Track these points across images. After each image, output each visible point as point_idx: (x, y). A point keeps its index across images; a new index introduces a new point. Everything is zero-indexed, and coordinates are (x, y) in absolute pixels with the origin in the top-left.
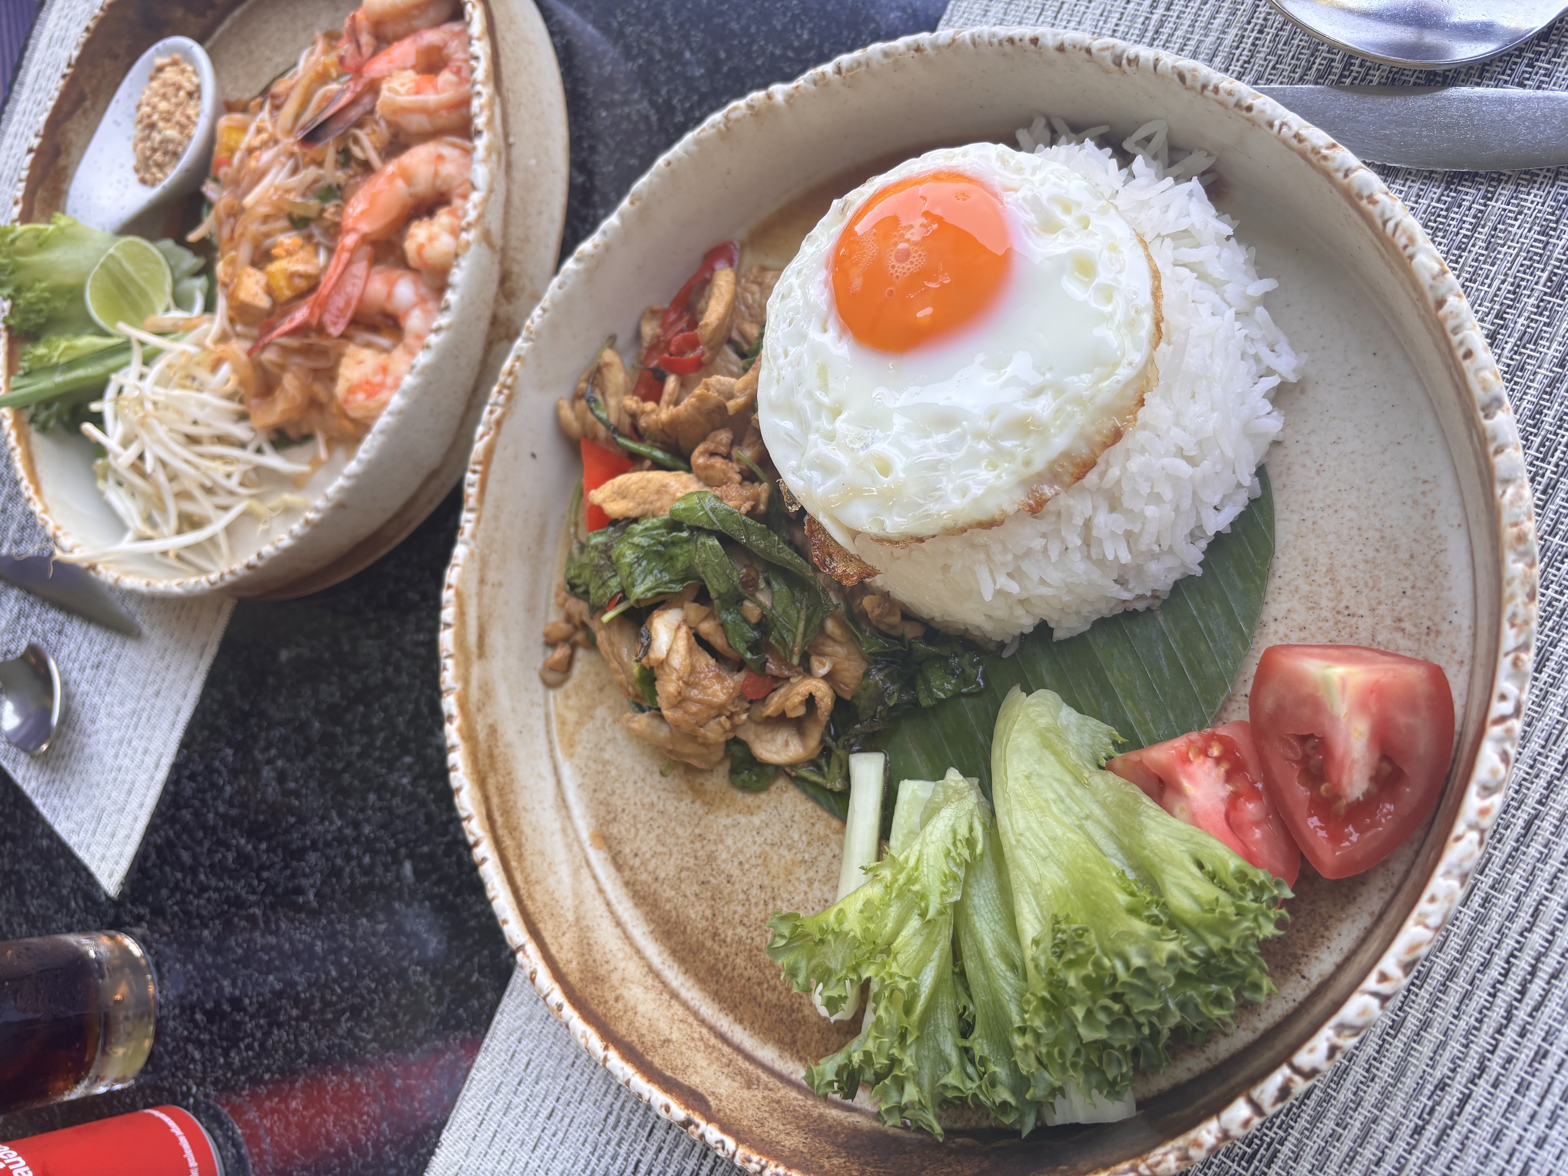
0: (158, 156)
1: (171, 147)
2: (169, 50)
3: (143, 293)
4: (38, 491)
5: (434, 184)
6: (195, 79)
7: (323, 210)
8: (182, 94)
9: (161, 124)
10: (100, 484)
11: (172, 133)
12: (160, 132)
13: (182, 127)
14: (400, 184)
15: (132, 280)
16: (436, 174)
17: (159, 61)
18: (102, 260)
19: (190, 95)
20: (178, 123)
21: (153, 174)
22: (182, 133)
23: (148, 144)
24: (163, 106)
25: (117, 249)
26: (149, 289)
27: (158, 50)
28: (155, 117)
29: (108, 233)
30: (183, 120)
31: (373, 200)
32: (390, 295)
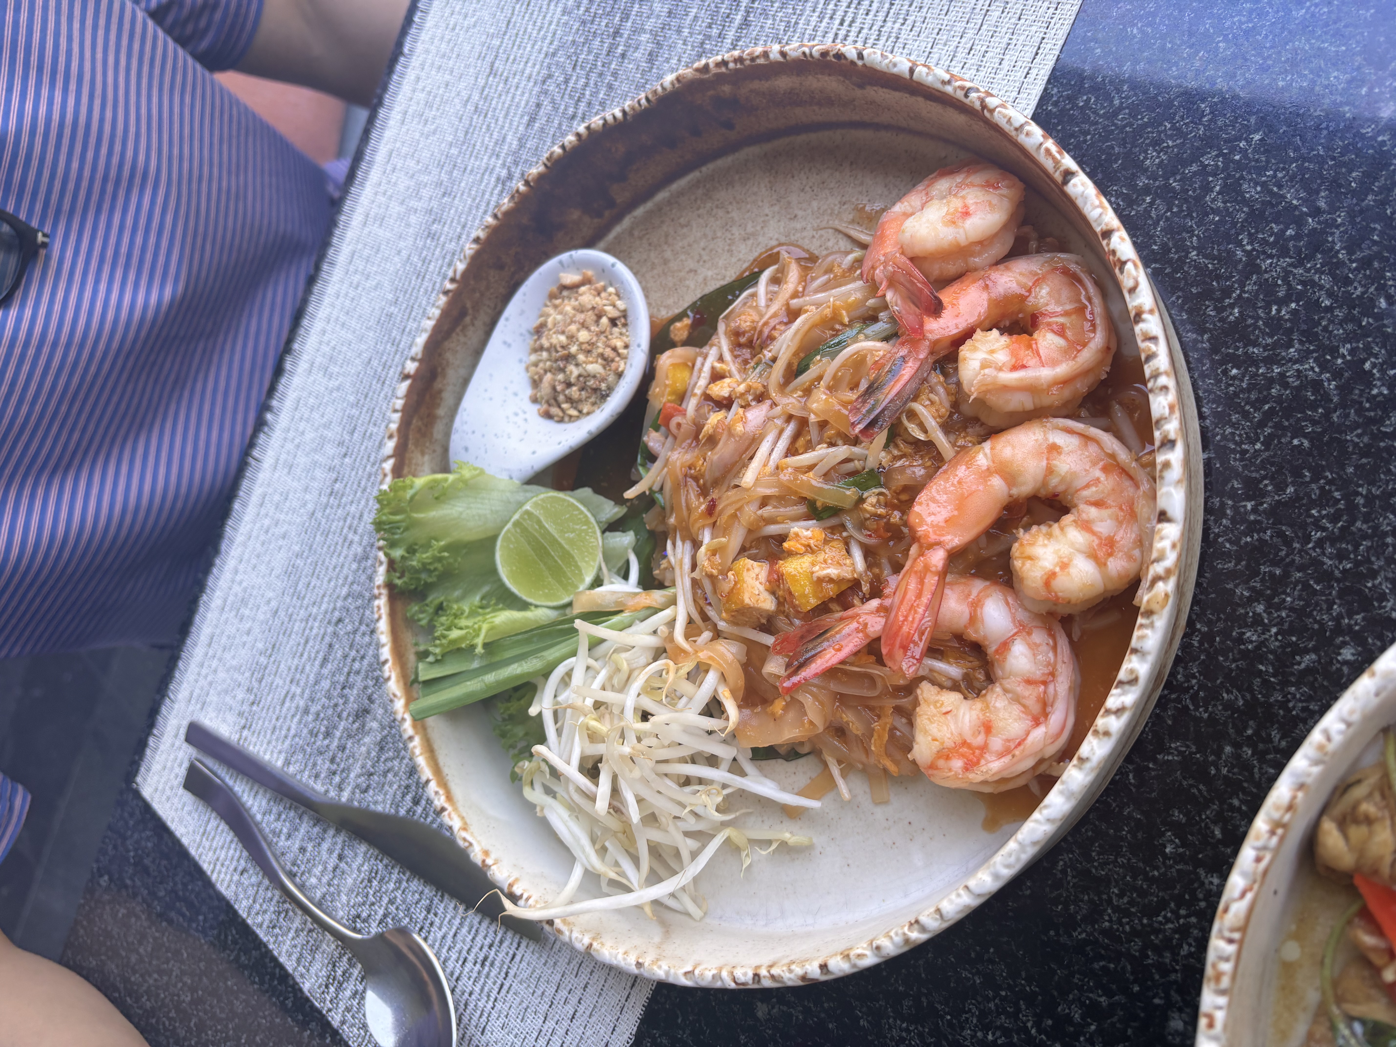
0: (574, 392)
1: (591, 383)
2: (577, 265)
3: (567, 556)
4: (449, 798)
5: (1045, 483)
6: (621, 304)
7: (861, 500)
8: (604, 320)
9: (581, 357)
10: (528, 793)
11: (595, 368)
12: (577, 365)
13: (607, 361)
14: (997, 482)
15: (554, 542)
16: (1050, 471)
17: (570, 278)
18: (516, 517)
19: (613, 322)
20: (602, 356)
21: (563, 411)
22: (604, 367)
23: (561, 377)
24: (583, 336)
25: (536, 504)
26: (575, 553)
27: (561, 262)
28: (574, 349)
29: (517, 482)
30: (608, 352)
31: (961, 502)
32: (974, 619)
